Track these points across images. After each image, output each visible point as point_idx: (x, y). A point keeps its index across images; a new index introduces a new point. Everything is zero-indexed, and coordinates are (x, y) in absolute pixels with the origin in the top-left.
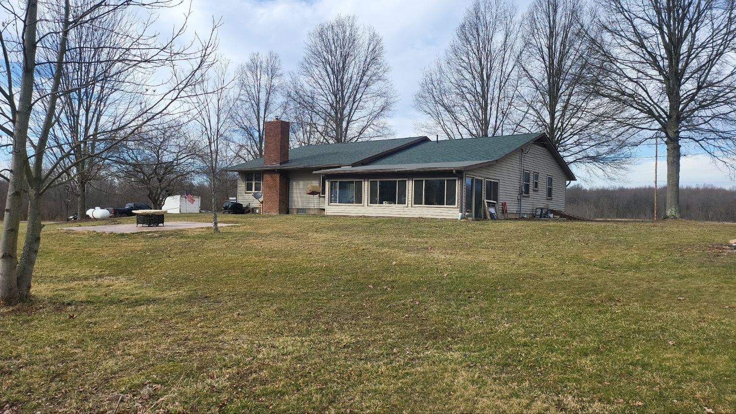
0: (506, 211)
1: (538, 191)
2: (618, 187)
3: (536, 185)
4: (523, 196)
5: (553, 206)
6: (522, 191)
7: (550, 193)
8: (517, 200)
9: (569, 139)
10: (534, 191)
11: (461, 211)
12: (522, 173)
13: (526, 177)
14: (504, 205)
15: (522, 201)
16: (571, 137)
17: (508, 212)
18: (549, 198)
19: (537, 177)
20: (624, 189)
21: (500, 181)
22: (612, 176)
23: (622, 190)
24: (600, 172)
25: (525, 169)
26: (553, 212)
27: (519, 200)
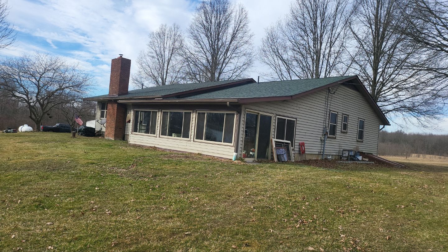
0: (304, 151)
1: (347, 133)
2: (428, 133)
3: (345, 127)
4: (328, 137)
5: (363, 148)
6: (327, 132)
7: (361, 135)
8: (320, 141)
9: (389, 92)
10: (342, 132)
11: (236, 151)
12: (328, 113)
13: (334, 117)
14: (302, 145)
15: (326, 142)
16: (391, 90)
17: (306, 153)
18: (360, 140)
19: (346, 118)
20: (433, 135)
21: (298, 119)
22: (426, 123)
23: (431, 136)
24: (414, 120)
25: (331, 109)
26: (362, 154)
27: (323, 141)
